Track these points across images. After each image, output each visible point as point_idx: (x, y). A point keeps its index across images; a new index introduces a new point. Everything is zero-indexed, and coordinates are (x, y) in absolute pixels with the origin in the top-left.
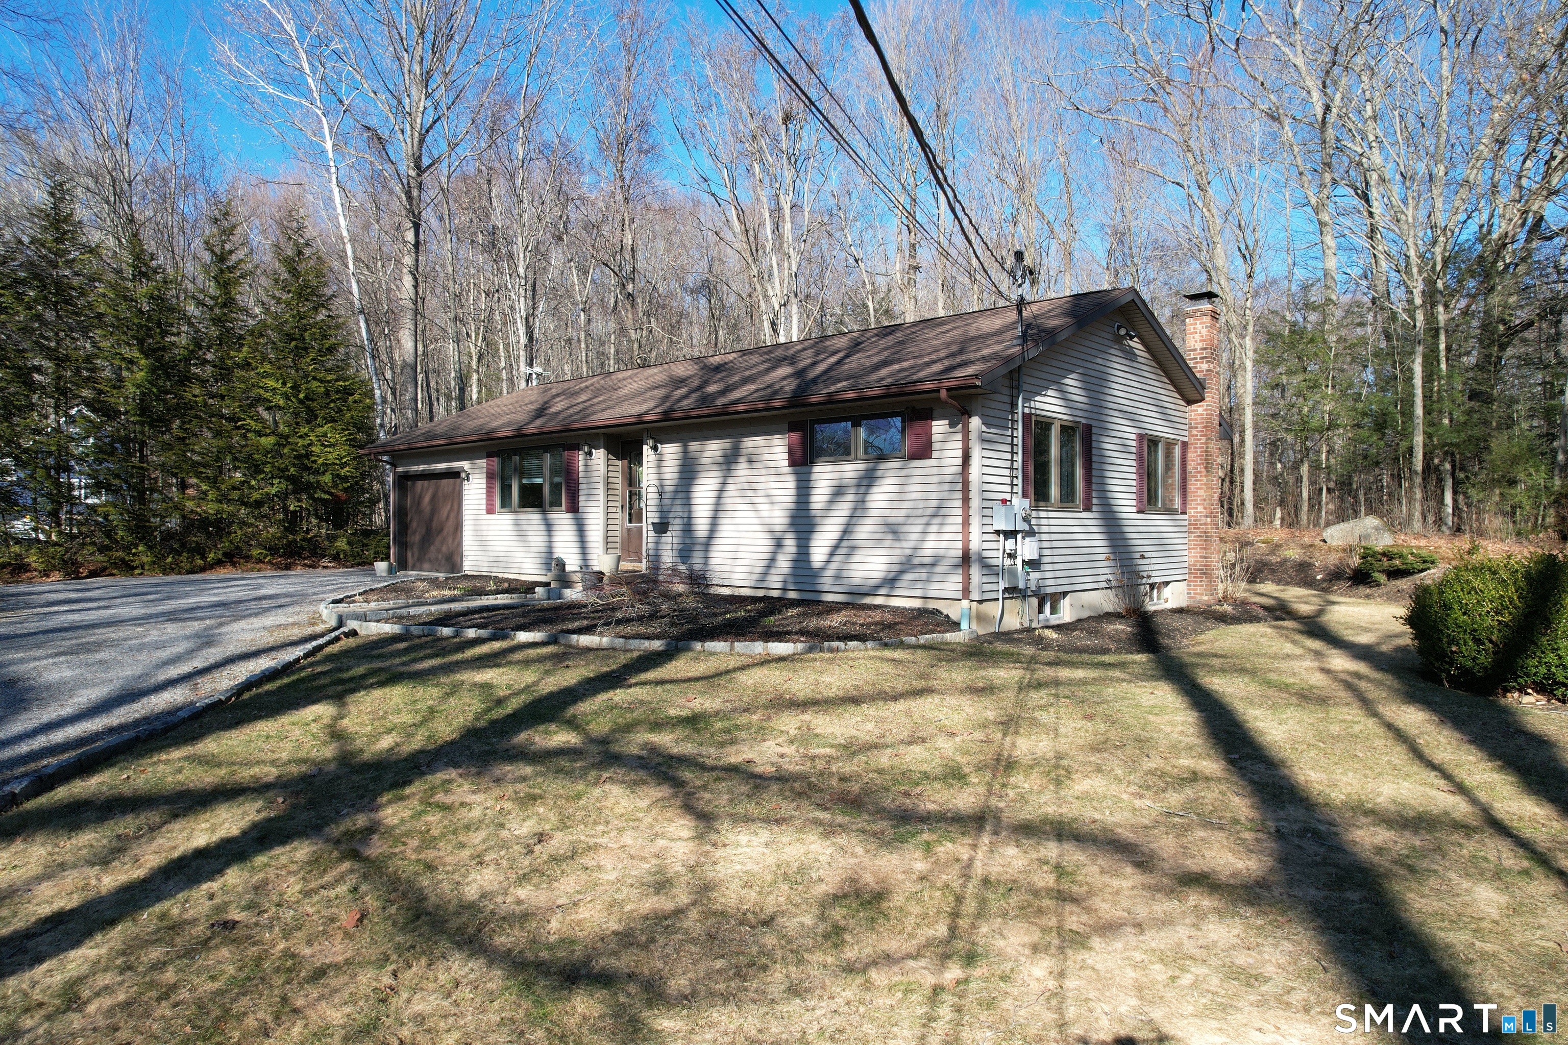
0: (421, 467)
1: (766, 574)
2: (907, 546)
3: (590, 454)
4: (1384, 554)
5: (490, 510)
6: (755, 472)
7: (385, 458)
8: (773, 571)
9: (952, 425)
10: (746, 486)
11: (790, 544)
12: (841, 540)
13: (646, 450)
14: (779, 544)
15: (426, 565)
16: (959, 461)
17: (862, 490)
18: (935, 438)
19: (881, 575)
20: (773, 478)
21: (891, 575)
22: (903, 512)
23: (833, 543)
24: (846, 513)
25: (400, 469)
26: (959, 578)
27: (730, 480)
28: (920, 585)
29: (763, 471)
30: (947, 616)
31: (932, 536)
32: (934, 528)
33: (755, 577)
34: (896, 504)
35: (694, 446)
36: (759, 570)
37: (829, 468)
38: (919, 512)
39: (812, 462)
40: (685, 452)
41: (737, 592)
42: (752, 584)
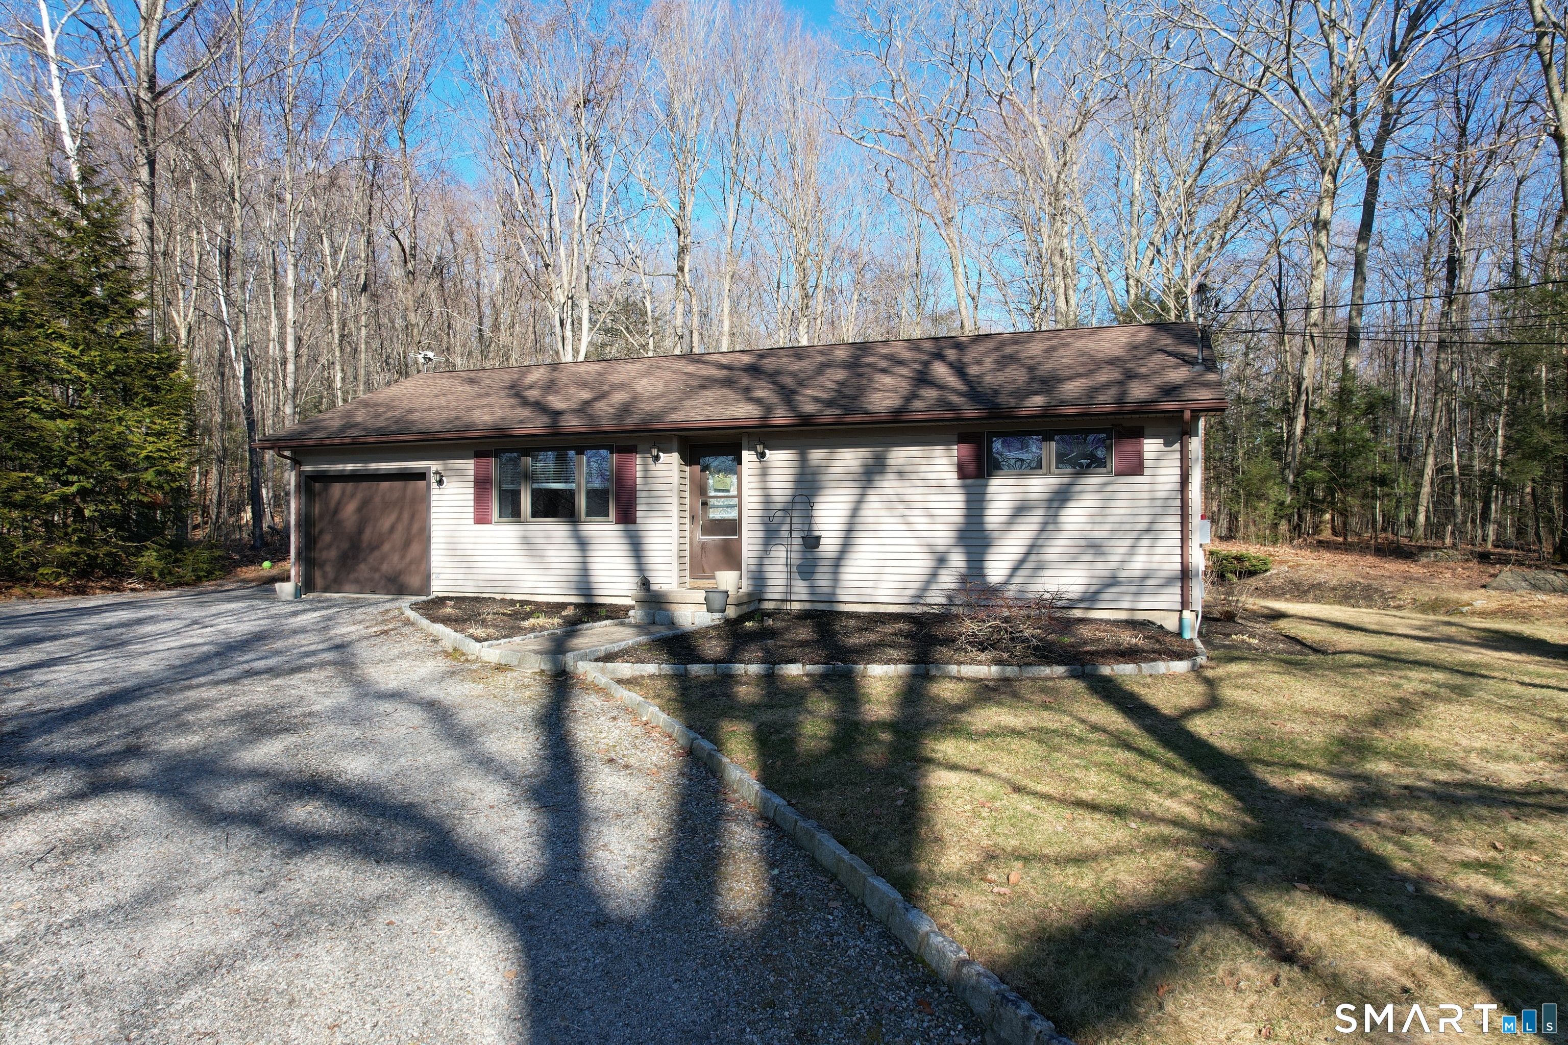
0: (350, 467)
1: (925, 589)
2: (1114, 560)
3: (657, 458)
4: (1235, 558)
5: (481, 518)
6: (907, 483)
7: (287, 453)
8: (934, 586)
9: (1166, 444)
10: (894, 498)
11: (958, 561)
12: (1028, 554)
13: (748, 456)
14: (941, 561)
15: (347, 587)
16: (1177, 479)
17: (1055, 504)
18: (1146, 456)
19: (1081, 589)
20: (933, 490)
21: (1093, 589)
22: (1108, 527)
23: (1018, 557)
24: (1036, 527)
25: (308, 468)
26: (1178, 590)
27: (870, 491)
28: (1128, 597)
29: (919, 483)
30: (1161, 627)
31: (1143, 550)
32: (1145, 542)
33: (911, 592)
34: (1098, 519)
35: (817, 455)
36: (917, 585)
37: (1011, 482)
38: (1128, 527)
39: (990, 475)
40: (803, 460)
41: (882, 609)
42: (906, 600)
